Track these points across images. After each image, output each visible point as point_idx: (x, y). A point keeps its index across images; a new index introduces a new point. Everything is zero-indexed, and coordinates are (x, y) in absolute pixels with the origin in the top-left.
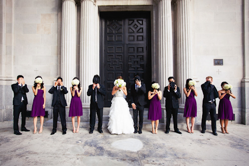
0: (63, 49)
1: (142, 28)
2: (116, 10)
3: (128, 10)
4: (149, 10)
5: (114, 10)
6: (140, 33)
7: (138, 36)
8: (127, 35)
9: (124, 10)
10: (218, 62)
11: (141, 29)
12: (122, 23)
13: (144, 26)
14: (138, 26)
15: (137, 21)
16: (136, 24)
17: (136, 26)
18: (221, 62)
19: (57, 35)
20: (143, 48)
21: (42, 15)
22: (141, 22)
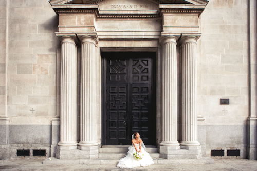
0: (62, 89)
1: (147, 68)
2: (119, 51)
3: (133, 51)
4: (154, 51)
5: (117, 51)
6: (145, 73)
7: (142, 76)
8: (131, 75)
9: (127, 51)
10: (225, 102)
11: (146, 70)
12: (126, 63)
13: (150, 67)
14: (142, 67)
15: (142, 61)
16: (140, 65)
17: (140, 67)
18: (227, 101)
19: (55, 75)
20: (147, 88)
21: (38, 55)
22: (146, 62)
